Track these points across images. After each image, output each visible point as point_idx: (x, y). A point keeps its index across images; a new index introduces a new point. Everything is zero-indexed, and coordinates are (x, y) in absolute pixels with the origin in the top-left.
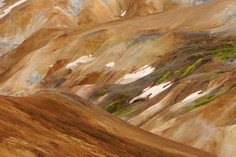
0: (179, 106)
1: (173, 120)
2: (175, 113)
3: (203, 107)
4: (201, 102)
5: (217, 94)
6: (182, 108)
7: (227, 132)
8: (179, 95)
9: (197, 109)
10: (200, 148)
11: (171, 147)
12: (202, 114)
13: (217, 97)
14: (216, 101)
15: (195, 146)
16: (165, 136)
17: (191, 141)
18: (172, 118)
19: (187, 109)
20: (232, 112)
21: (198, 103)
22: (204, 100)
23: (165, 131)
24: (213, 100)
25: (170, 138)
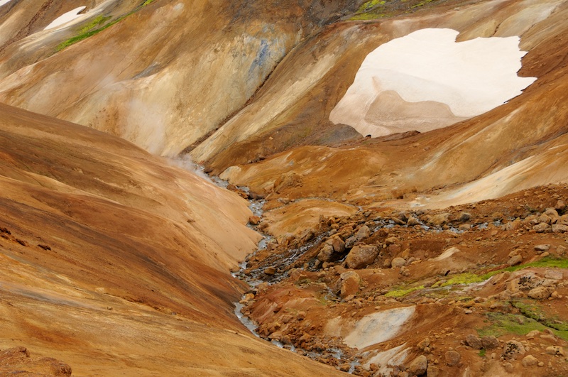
0: (38, 39)
1: (28, 69)
2: (31, 53)
3: (90, 40)
4: (85, 30)
5: (116, 14)
6: (46, 44)
7: (139, 91)
8: (37, 15)
9: (77, 45)
10: (85, 124)
11: (25, 124)
12: (88, 55)
13: (117, 20)
14: (114, 29)
15: (76, 121)
16: (12, 102)
17: (68, 111)
18: (24, 64)
19: (56, 45)
20: (147, 51)
21: (78, 33)
22: (92, 27)
23: (11, 93)
24: (108, 25)
25: (23, 106)
